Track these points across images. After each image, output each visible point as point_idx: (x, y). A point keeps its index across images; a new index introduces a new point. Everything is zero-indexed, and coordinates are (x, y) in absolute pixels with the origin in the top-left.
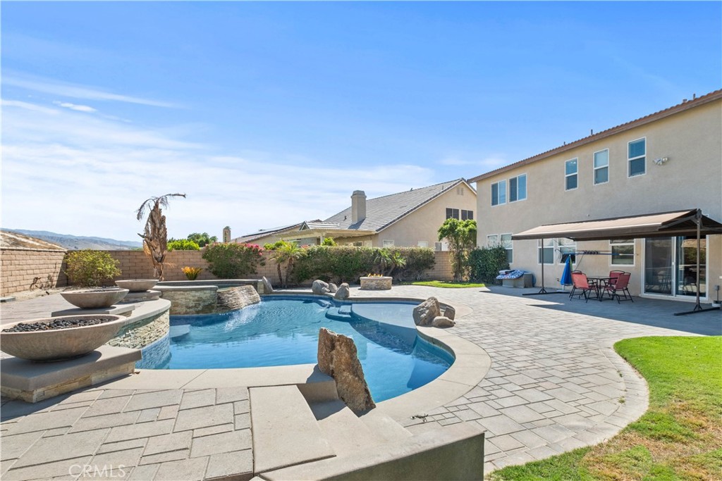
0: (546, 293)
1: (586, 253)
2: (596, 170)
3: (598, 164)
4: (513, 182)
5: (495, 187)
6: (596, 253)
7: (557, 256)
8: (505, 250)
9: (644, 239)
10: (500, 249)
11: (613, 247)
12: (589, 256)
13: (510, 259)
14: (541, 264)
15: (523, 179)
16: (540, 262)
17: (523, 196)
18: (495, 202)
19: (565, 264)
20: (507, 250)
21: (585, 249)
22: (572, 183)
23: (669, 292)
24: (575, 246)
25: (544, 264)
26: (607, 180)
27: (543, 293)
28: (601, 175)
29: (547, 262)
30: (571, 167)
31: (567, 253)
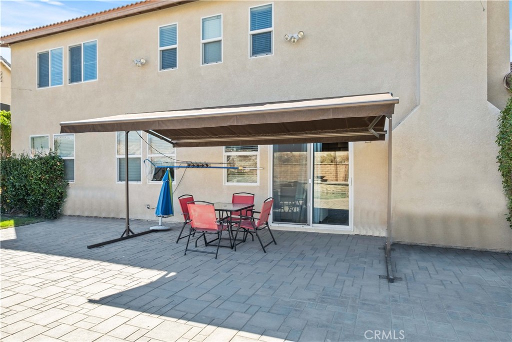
0: (134, 236)
1: (191, 165)
2: (205, 44)
3: (206, 35)
4: (75, 52)
5: (43, 59)
6: (206, 166)
7: (146, 171)
8: (60, 160)
9: (272, 145)
10: (53, 158)
11: (228, 157)
12: (195, 170)
13: (69, 175)
14: (124, 183)
15: (92, 48)
16: (120, 179)
17: (91, 75)
18: (43, 81)
19: (161, 183)
20: (64, 161)
21: (189, 160)
22: (169, 60)
23: (304, 221)
24: (175, 155)
25: (129, 183)
26: (220, 60)
27: (128, 237)
28: (212, 51)
29: (132, 180)
30: (167, 35)
31: (160, 165)
